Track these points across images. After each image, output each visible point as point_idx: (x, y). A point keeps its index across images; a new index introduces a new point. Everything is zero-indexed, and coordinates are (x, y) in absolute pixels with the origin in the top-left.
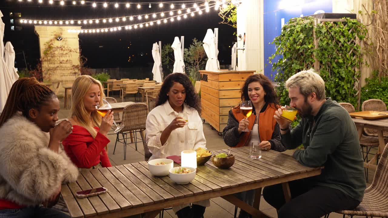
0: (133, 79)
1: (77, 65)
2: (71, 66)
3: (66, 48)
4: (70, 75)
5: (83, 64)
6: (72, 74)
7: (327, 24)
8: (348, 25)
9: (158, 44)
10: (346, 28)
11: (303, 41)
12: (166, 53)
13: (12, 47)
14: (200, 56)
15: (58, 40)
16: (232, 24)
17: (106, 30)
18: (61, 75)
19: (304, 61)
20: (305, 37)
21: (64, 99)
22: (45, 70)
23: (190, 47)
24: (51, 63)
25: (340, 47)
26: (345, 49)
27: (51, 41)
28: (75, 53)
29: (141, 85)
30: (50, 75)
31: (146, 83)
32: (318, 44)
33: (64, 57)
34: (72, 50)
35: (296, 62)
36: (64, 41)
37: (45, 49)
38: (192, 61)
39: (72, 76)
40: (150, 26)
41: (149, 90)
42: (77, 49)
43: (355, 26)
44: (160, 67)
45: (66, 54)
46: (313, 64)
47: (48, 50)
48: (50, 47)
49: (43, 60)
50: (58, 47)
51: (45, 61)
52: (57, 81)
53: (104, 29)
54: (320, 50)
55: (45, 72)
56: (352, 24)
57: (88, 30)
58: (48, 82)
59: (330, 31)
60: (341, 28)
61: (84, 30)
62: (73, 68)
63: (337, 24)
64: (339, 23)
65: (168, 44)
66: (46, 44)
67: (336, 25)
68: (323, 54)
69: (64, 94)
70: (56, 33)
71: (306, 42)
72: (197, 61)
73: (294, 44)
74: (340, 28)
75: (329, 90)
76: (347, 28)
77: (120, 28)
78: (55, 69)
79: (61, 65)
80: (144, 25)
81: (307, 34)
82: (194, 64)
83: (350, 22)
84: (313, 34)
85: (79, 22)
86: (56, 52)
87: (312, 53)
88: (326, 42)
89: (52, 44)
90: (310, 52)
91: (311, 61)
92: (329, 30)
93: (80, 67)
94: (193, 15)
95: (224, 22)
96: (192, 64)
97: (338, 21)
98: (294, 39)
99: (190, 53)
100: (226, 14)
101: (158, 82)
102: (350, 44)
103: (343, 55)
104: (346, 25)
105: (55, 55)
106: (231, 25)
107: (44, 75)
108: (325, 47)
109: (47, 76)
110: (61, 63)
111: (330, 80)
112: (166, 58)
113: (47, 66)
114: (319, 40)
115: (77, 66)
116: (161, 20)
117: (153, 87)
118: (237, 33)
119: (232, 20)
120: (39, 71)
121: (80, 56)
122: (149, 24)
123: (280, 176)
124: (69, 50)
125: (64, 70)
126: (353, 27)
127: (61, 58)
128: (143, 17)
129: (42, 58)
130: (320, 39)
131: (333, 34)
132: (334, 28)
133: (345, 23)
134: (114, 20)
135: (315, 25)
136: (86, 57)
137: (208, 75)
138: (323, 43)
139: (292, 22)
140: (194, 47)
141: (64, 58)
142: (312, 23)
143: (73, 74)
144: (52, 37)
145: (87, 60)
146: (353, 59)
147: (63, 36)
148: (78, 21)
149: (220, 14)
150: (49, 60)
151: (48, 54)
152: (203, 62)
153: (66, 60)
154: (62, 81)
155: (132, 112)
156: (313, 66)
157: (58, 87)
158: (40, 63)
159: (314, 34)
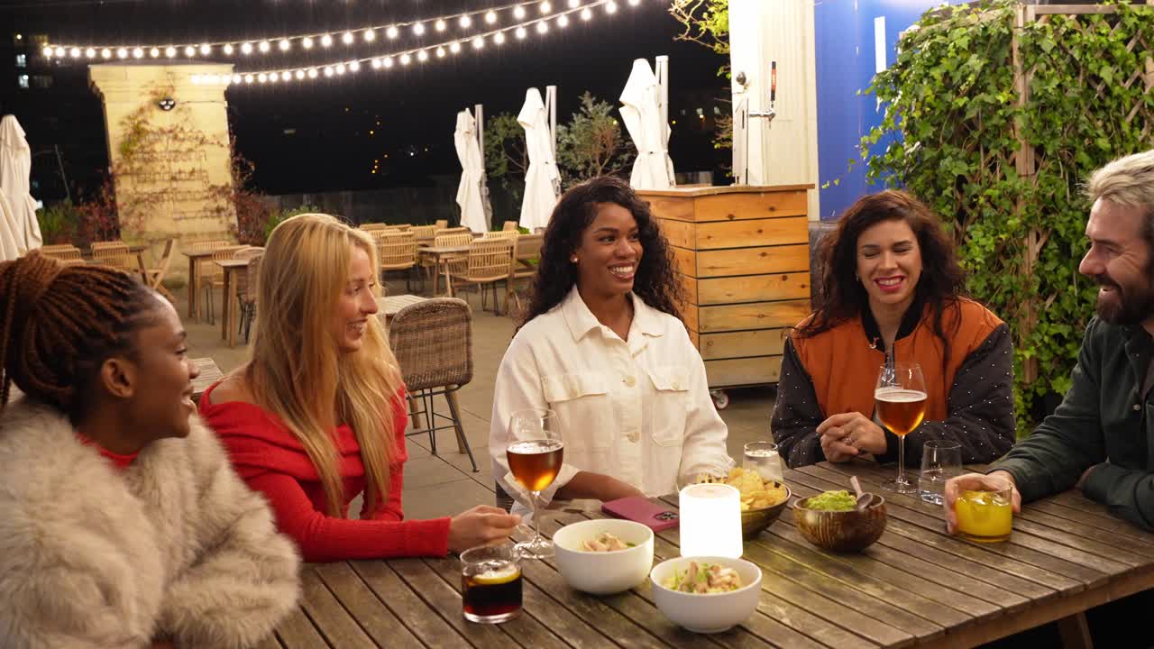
0: (396, 224)
1: (222, 184)
2: (206, 189)
3: (190, 134)
4: (204, 215)
5: (241, 182)
6: (209, 214)
7: (1058, 22)
8: (1124, 26)
9: (473, 113)
10: (1116, 35)
11: (977, 81)
12: (497, 142)
13: (21, 133)
14: (605, 146)
15: (162, 107)
16: (713, 42)
17: (313, 73)
18: (178, 216)
19: (977, 149)
20: (985, 65)
21: (185, 291)
22: (125, 204)
23: (574, 121)
24: (145, 181)
25: (1099, 97)
26: (1114, 106)
27: (142, 110)
28: (217, 147)
29: (425, 242)
30: (142, 218)
31: (441, 233)
32: (1031, 88)
33: (184, 161)
34: (207, 138)
35: (954, 153)
36: (180, 110)
37: (124, 135)
38: (580, 163)
39: (210, 220)
40: (449, 57)
41: (454, 256)
42: (222, 136)
43: (1145, 27)
44: (481, 186)
45: (190, 150)
46: (1012, 158)
47: (134, 141)
48: (138, 132)
49: (120, 172)
50: (162, 131)
51: (125, 173)
52: (163, 236)
53: (305, 69)
54: (1038, 108)
55: (126, 208)
56: (1138, 22)
57: (256, 76)
58: (136, 240)
59: (1066, 44)
60: (1102, 35)
61: (243, 76)
62: (211, 193)
63: (1088, 23)
64: (1095, 19)
65: (502, 113)
66: (126, 121)
67: (1085, 25)
68: (1047, 123)
69: (186, 277)
70: (157, 86)
71: (989, 84)
72: (594, 162)
73: (947, 92)
74: (1100, 34)
75: (1067, 240)
76: (1121, 36)
77: (355, 66)
78: (157, 198)
79: (174, 184)
80: (432, 52)
81: (990, 59)
82: (585, 171)
83: (1131, 16)
84: (1012, 57)
85: (228, 49)
86: (158, 147)
87: (1009, 119)
88: (1056, 82)
89: (145, 122)
90: (1002, 117)
91: (1005, 148)
92: (1063, 43)
93: (233, 192)
94: (586, 15)
95: (687, 36)
96: (581, 174)
97: (1092, 12)
98: (946, 76)
99: (575, 139)
100: (693, 9)
101: (475, 230)
102: (1130, 88)
103: (1108, 124)
104: (1118, 25)
105: (155, 155)
106: (709, 45)
107: (122, 218)
108: (1053, 98)
109: (133, 220)
110: (174, 179)
111: (1070, 208)
112: (499, 155)
113: (130, 188)
114: (1032, 75)
115: (223, 188)
116: (486, 35)
117: (466, 248)
118: (729, 69)
119: (713, 29)
120: (108, 206)
121: (232, 158)
122: (447, 48)
123: (1092, 584)
124: (197, 138)
125: (184, 200)
126: (1140, 32)
127: (172, 163)
128: (430, 26)
129: (115, 166)
130: (1037, 73)
131: (1076, 54)
132: (1078, 34)
133: (1112, 19)
134: (337, 39)
135: (1017, 27)
136: (252, 160)
137: (652, 204)
138: (1047, 84)
139: (932, 22)
140: (584, 120)
141: (181, 162)
142: (1008, 19)
143: (212, 212)
144: (146, 99)
145: (253, 168)
146: (1140, 138)
147: (178, 96)
148: (224, 45)
149: (673, 10)
150: (137, 173)
151: (132, 153)
152: (615, 165)
153: (191, 169)
154: (179, 236)
155: (420, 329)
156: (1010, 162)
157: (166, 255)
158: (109, 180)
159: (1015, 57)
